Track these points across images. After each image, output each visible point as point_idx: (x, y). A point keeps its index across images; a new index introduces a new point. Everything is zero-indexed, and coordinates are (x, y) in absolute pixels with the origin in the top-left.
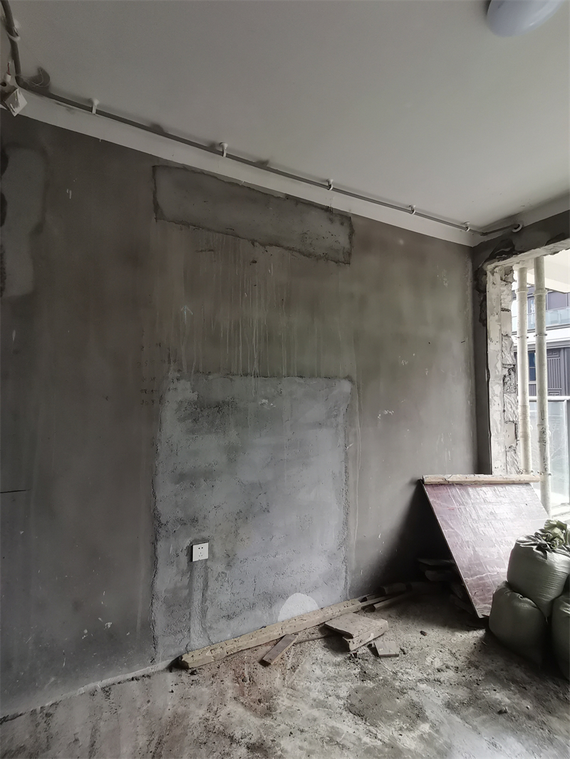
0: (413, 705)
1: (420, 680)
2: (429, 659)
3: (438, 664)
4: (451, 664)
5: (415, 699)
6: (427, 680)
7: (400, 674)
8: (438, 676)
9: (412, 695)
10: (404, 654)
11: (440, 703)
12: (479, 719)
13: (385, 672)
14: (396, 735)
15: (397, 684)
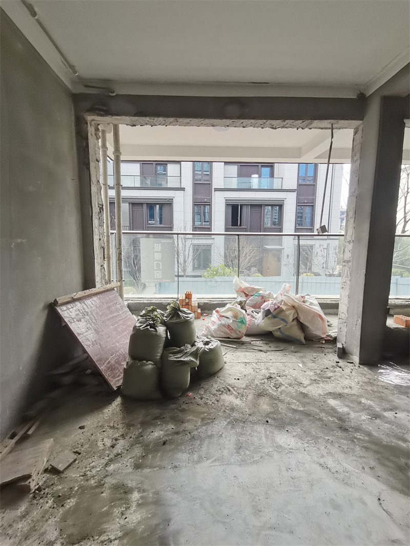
0: (117, 487)
1: (107, 465)
2: (100, 444)
3: (108, 443)
4: (117, 435)
5: (114, 482)
6: (111, 461)
7: (88, 473)
8: (115, 451)
9: (110, 481)
10: (79, 454)
11: (131, 470)
12: (158, 459)
13: (76, 481)
14: (122, 522)
15: (92, 482)
